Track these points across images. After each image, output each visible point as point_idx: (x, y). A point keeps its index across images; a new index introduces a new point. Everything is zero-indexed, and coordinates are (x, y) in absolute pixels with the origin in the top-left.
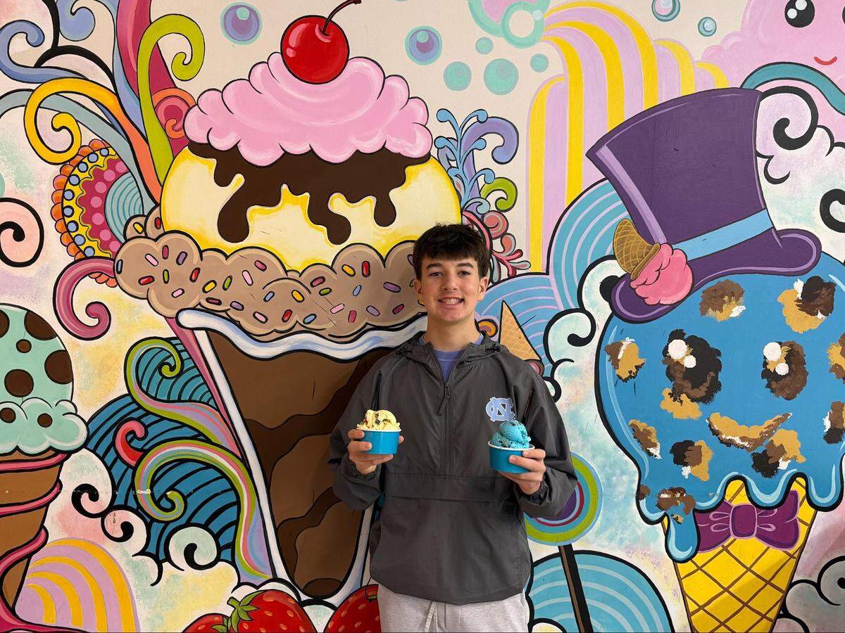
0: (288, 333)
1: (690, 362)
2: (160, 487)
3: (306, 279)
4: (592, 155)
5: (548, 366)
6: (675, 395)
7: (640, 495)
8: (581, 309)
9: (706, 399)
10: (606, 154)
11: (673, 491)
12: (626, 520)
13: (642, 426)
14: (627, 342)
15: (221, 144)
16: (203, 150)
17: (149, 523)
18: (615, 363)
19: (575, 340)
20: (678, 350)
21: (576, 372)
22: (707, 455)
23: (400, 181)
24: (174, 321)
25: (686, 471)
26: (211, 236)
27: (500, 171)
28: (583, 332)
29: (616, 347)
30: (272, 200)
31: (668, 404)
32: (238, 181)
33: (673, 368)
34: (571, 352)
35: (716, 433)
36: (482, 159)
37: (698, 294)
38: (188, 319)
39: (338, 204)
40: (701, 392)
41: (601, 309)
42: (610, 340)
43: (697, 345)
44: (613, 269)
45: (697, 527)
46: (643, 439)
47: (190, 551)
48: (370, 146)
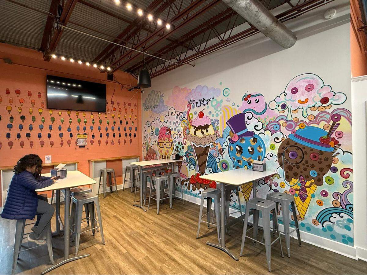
0: (199, 145)
1: (239, 149)
2: (190, 160)
3: (201, 139)
4: (226, 123)
5: (223, 149)
6: (237, 153)
7: (234, 167)
8: (226, 142)
9: (241, 154)
10: (228, 123)
11: (238, 166)
13: (234, 157)
14: (231, 146)
15: (194, 125)
16: (193, 126)
17: (189, 164)
18: (230, 149)
19: (226, 146)
20: (237, 147)
21: (226, 150)
22: (242, 162)
23: (208, 127)
24: (191, 143)
25: (239, 164)
26: (194, 135)
27: (217, 126)
28: (227, 145)
29: (230, 147)
30: (198, 130)
31: (236, 154)
32: (195, 129)
33: (237, 149)
34: (226, 147)
35: (243, 159)
36: (216, 124)
37: (239, 140)
38: (192, 143)
39: (203, 130)
40: (240, 153)
41: (228, 142)
42: (230, 146)
43: (239, 147)
44: (230, 137)
46: (234, 159)
47: (192, 167)
48: (206, 124)
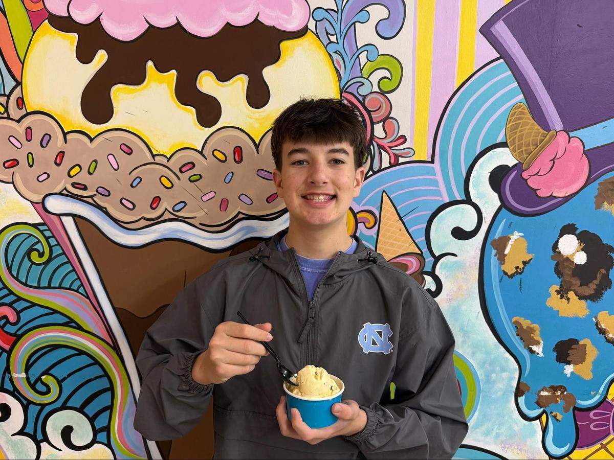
0: (157, 221)
1: (581, 258)
2: (36, 371)
3: (175, 164)
4: (486, 30)
5: (429, 260)
6: (562, 293)
7: (519, 393)
8: (468, 201)
9: (595, 297)
10: (501, 29)
11: (554, 389)
12: (504, 416)
13: (525, 323)
14: (516, 236)
15: (83, 17)
16: (64, 24)
17: (26, 405)
18: (502, 258)
19: (459, 234)
20: (569, 246)
21: (459, 266)
22: (592, 353)
23: (274, 57)
24: (40, 206)
25: (569, 369)
26: (76, 118)
27: (384, 47)
28: (469, 227)
29: (504, 241)
30: (137, 78)
31: (554, 302)
32: (101, 57)
33: (562, 264)
34: (455, 245)
35: (602, 332)
36: (365, 34)
37: (595, 186)
38: (56, 205)
39: (207, 83)
40: (590, 289)
41: (489, 201)
42: (497, 234)
43: (588, 241)
44: (505, 157)
45: (576, 425)
46: (526, 336)
47: (66, 433)
48: (241, 19)
